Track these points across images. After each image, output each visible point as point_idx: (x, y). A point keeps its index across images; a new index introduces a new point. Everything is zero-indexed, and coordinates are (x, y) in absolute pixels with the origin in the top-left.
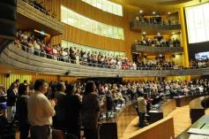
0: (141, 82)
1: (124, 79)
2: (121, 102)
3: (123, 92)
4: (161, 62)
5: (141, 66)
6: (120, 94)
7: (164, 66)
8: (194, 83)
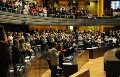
0: (52, 31)
1: (31, 27)
2: (30, 54)
3: (31, 42)
4: (74, 9)
5: (52, 12)
6: (28, 44)
7: (77, 14)
8: (108, 34)
